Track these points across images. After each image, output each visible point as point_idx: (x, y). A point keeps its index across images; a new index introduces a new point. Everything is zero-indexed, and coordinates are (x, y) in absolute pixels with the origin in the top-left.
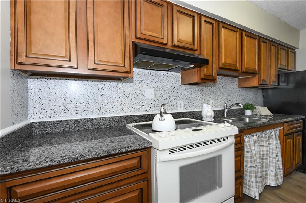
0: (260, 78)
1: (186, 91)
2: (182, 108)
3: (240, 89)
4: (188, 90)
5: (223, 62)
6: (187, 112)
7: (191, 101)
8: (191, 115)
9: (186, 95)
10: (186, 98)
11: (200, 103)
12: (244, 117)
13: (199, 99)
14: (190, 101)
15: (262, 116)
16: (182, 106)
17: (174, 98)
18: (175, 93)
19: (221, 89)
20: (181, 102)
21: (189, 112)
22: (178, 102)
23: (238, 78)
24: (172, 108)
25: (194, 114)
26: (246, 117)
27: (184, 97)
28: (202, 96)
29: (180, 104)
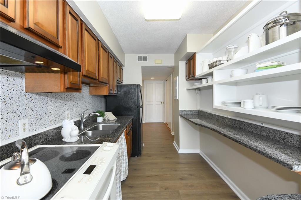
0: (109, 87)
1: (32, 101)
2: (27, 130)
3: (91, 97)
4: (36, 101)
5: (87, 69)
6: (36, 135)
7: (42, 117)
8: (43, 137)
9: (33, 108)
10: (33, 112)
11: (53, 117)
12: (97, 124)
13: (52, 111)
14: (39, 117)
15: (110, 120)
16: (27, 126)
17: (11, 115)
18: (14, 108)
19: (76, 97)
20: (26, 121)
21: (39, 134)
22: (19, 122)
23: (90, 85)
24: (8, 135)
25: (47, 135)
26: (99, 124)
27: (30, 112)
28: (55, 107)
29: (24, 125)
